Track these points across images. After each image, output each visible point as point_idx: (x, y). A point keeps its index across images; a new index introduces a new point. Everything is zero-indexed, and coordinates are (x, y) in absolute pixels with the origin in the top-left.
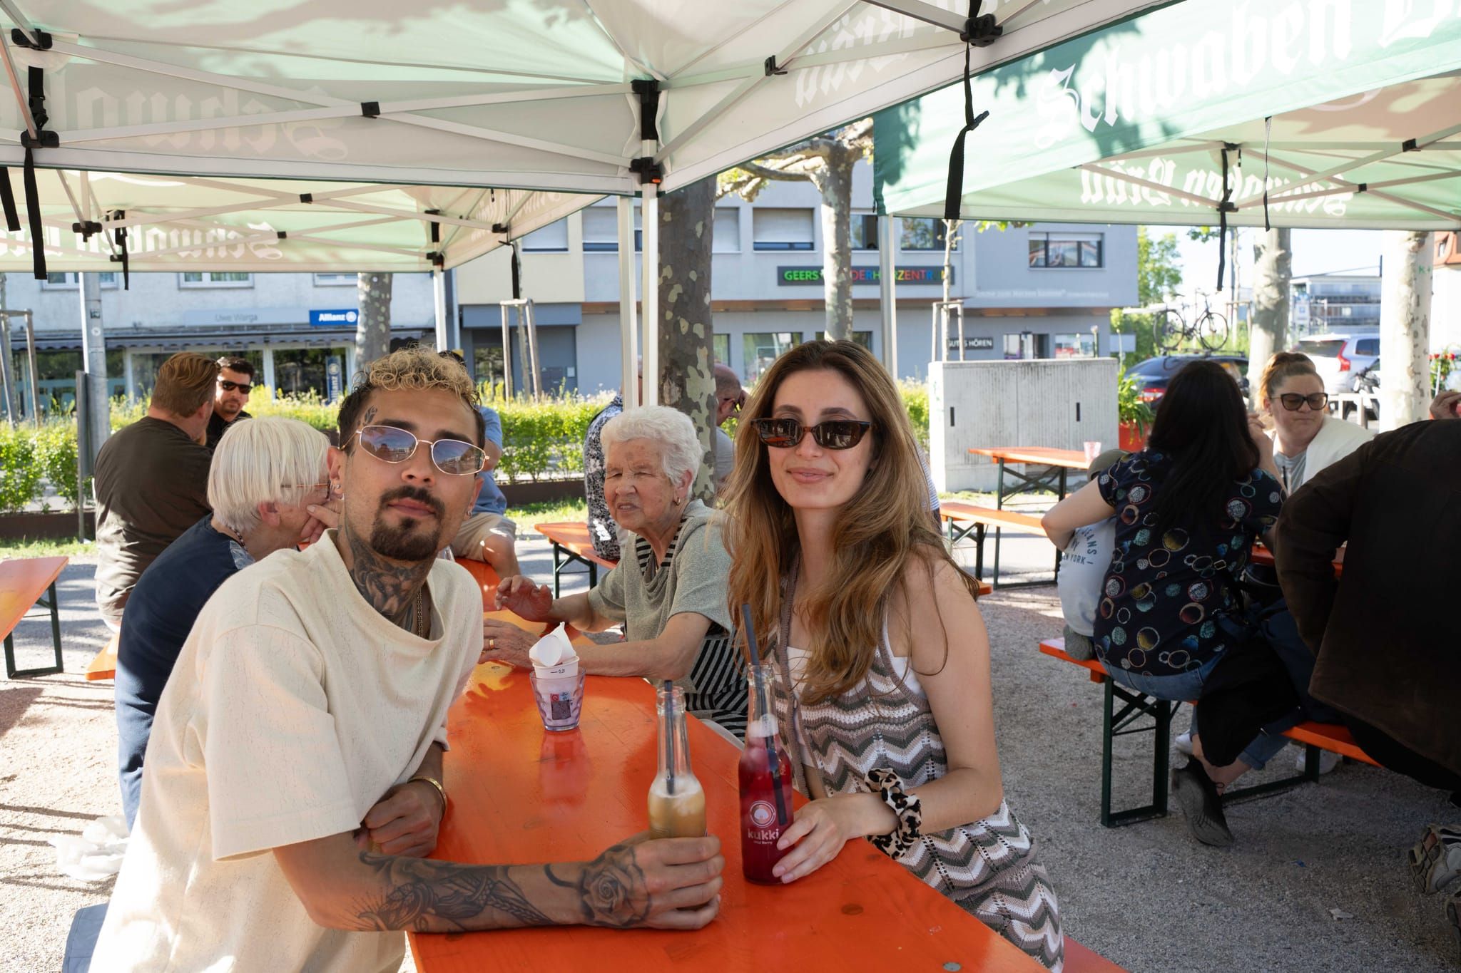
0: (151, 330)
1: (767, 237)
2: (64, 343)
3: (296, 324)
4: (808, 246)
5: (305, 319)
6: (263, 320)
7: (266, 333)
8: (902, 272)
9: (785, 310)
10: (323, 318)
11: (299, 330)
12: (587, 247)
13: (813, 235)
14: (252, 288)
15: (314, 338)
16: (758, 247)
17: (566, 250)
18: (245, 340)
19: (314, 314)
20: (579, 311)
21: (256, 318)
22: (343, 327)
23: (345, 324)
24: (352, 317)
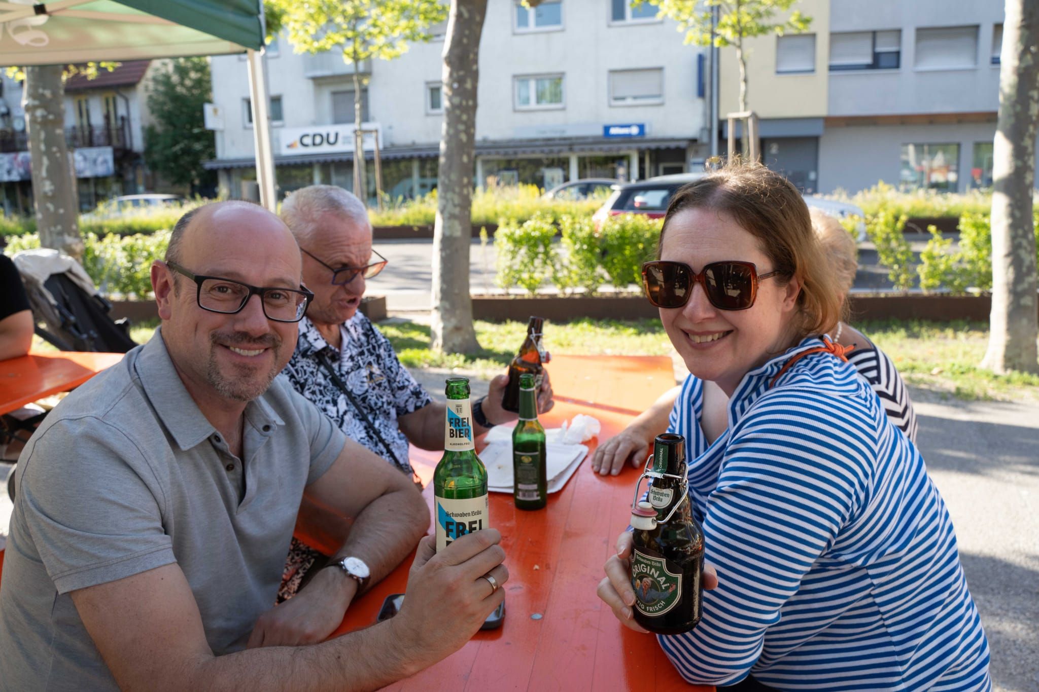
0: (495, 142)
3: (593, 137)
5: (600, 132)
6: (571, 133)
7: (571, 143)
10: (613, 131)
11: (596, 141)
12: (832, 68)
14: (563, 109)
15: (606, 147)
17: (813, 71)
18: (556, 149)
19: (607, 129)
20: (821, 124)
21: (564, 132)
22: (628, 138)
23: (629, 136)
24: (634, 131)
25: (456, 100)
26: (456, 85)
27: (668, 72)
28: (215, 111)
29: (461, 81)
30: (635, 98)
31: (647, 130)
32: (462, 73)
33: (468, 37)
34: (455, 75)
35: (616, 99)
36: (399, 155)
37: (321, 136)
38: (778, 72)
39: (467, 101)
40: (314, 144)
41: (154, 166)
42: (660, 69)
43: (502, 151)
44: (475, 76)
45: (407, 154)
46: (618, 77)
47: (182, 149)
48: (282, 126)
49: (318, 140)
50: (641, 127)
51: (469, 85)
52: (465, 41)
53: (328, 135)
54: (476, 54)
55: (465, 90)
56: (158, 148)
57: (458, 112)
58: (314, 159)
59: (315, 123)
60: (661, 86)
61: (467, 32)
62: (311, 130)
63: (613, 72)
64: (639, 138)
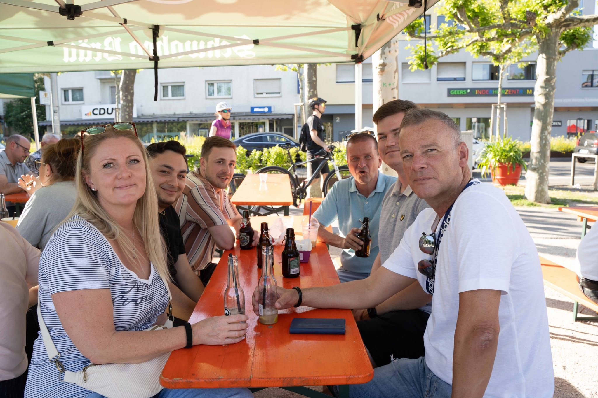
0: (196, 114)
1: (443, 75)
2: (165, 119)
3: (246, 113)
4: (463, 79)
5: (249, 110)
7: (234, 116)
8: (507, 90)
9: (452, 108)
10: (256, 110)
11: (247, 115)
12: (363, 81)
13: (465, 74)
14: (231, 98)
15: (252, 118)
16: (439, 80)
17: (354, 82)
19: (252, 109)
22: (263, 114)
23: (264, 112)
24: (266, 110)
25: (125, 103)
26: (124, 98)
27: (283, 81)
28: (46, 95)
29: (126, 96)
30: (267, 93)
31: (272, 110)
32: (126, 94)
33: (128, 81)
34: (124, 94)
35: (258, 94)
36: (146, 120)
37: (104, 109)
38: (337, 82)
39: (129, 104)
40: (100, 114)
41: (10, 124)
42: (280, 79)
43: (199, 119)
44: (132, 95)
45: (150, 120)
46: (258, 83)
47: (25, 115)
48: (83, 104)
49: (102, 112)
50: (270, 108)
51: (129, 98)
52: (127, 82)
53: (108, 109)
54: (133, 87)
55: (128, 100)
56: (13, 113)
57: (125, 108)
58: (100, 122)
59: (101, 103)
60: (280, 88)
61: (128, 79)
62: (99, 107)
63: (256, 80)
64: (268, 114)
